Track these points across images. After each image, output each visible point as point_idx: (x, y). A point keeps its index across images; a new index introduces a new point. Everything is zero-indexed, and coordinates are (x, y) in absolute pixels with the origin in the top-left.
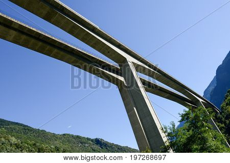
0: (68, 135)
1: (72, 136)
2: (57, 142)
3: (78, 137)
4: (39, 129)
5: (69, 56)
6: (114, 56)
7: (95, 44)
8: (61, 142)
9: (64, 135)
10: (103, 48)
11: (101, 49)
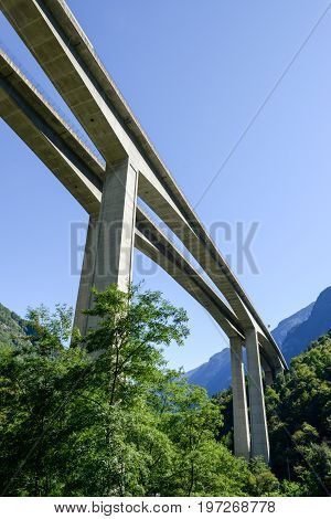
6: (101, 135)
7: (66, 81)
10: (81, 103)
11: (76, 102)
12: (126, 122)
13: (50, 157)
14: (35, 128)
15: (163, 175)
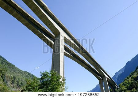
0: (27, 72)
1: (30, 74)
2: (19, 75)
3: (33, 75)
4: (11, 64)
5: (24, 19)
6: (52, 28)
7: (41, 16)
8: (21, 75)
9: (25, 72)
10: (46, 21)
11: (45, 21)
12: (59, 24)
13: (40, 35)
14: (35, 29)
15: (71, 36)
